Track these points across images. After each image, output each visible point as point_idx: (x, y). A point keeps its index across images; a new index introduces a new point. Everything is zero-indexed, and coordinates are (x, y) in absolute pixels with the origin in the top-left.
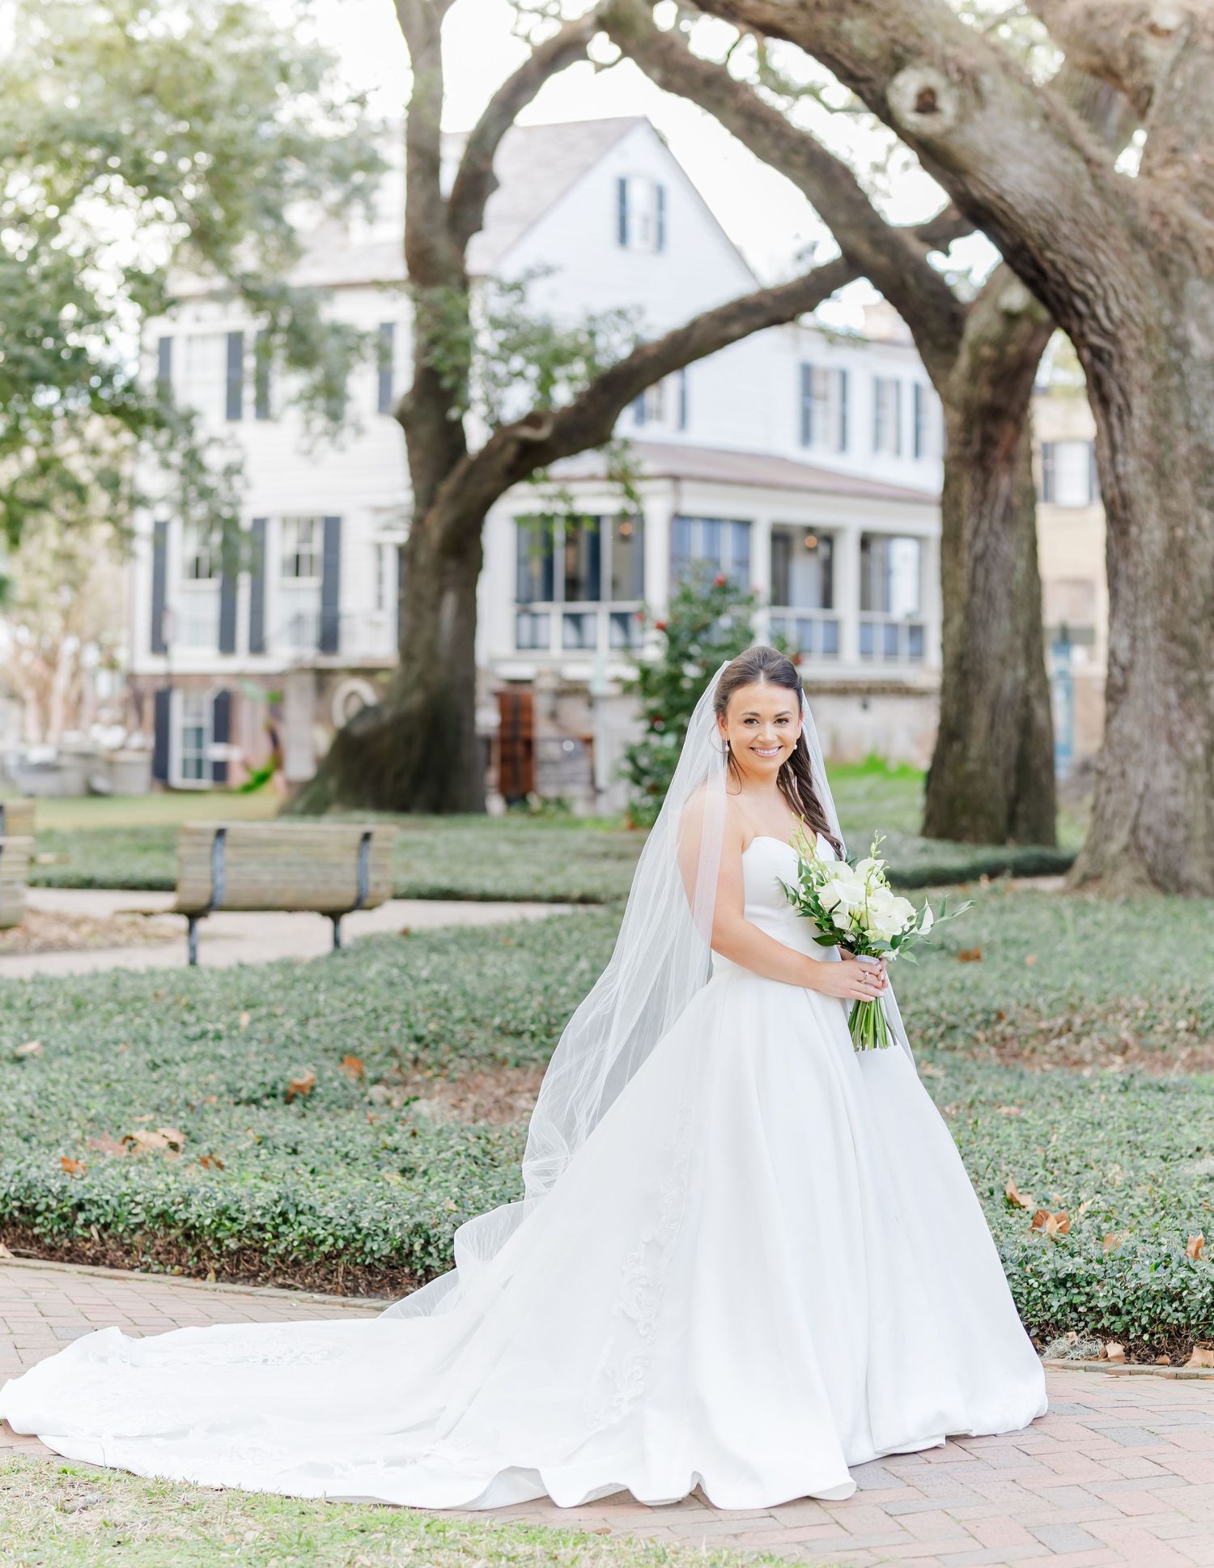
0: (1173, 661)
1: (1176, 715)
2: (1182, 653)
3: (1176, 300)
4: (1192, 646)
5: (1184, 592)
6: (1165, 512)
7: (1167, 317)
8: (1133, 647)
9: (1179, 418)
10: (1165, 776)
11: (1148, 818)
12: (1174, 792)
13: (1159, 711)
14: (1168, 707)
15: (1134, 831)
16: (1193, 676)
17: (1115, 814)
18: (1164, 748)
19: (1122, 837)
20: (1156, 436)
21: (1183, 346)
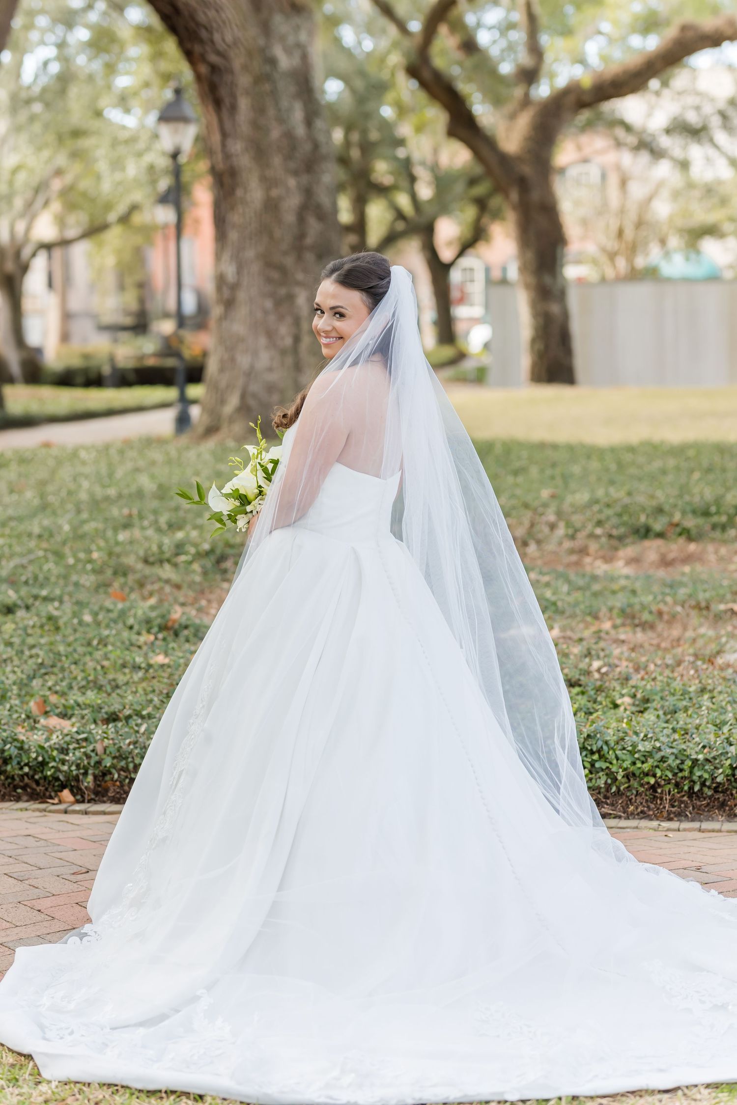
0: (269, 280)
1: (272, 318)
2: (275, 275)
3: (266, 28)
4: (282, 270)
5: (278, 233)
6: (263, 179)
7: (261, 42)
8: (239, 272)
9: (271, 112)
10: (264, 359)
11: (254, 387)
12: (270, 369)
13: (259, 315)
14: (266, 312)
15: (243, 397)
16: (283, 291)
17: (228, 387)
18: (263, 341)
19: (233, 401)
20: (255, 125)
21: (272, 62)
